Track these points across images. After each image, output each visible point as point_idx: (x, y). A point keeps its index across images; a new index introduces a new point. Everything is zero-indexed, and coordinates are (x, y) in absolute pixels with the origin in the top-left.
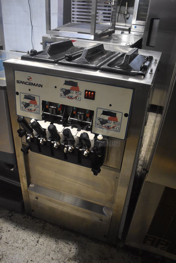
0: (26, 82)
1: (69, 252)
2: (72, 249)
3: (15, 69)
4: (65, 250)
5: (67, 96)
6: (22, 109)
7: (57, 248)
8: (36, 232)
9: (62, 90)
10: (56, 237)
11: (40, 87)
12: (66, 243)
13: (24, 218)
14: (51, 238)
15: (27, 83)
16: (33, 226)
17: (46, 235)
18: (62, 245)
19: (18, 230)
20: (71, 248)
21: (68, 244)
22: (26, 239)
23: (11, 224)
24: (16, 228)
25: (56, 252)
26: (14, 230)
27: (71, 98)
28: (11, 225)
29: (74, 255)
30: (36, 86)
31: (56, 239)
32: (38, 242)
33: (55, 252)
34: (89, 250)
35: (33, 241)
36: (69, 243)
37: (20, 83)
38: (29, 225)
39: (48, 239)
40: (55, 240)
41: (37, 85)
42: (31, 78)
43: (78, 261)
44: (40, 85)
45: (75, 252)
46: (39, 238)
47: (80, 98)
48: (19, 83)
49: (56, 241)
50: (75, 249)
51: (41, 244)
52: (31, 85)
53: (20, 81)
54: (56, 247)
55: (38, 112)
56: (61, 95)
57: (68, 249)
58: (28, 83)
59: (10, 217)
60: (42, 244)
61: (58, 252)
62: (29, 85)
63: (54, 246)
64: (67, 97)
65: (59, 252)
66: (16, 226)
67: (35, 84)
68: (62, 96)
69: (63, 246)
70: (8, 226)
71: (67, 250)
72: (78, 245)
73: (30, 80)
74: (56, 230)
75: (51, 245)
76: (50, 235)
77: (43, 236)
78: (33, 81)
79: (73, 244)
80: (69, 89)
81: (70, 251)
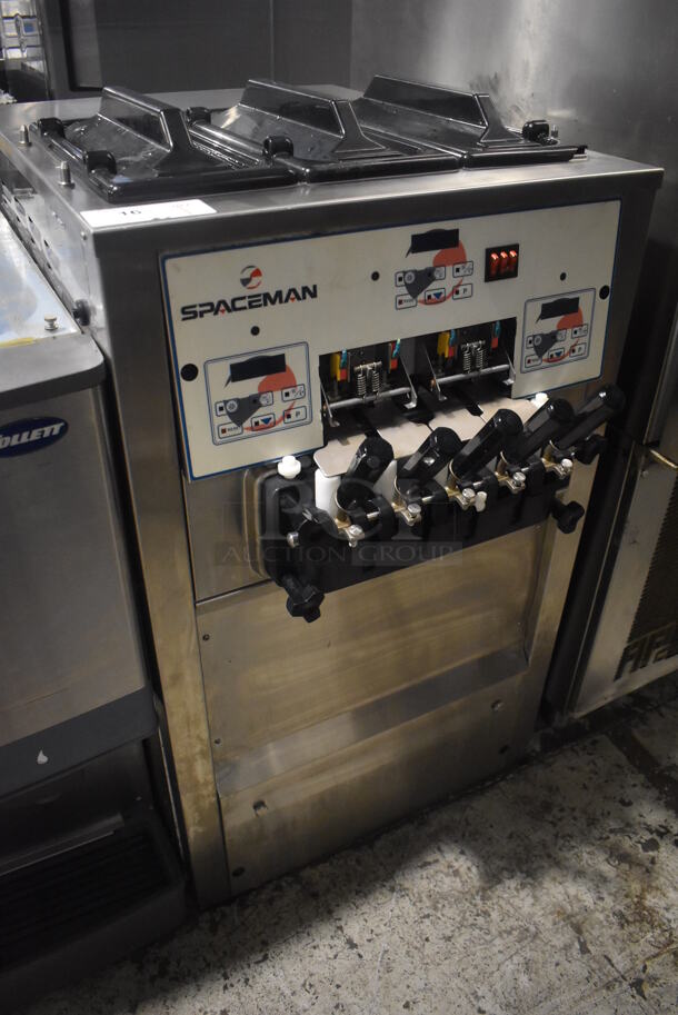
0: (234, 301)
1: (458, 880)
2: (456, 865)
3: (167, 253)
4: (445, 886)
5: (421, 297)
6: (219, 437)
7: (421, 901)
8: (310, 926)
9: (400, 279)
10: (377, 879)
11: (304, 298)
12: (421, 867)
13: (214, 930)
14: (371, 898)
15: (239, 304)
16: (275, 920)
17: (347, 901)
18: (418, 881)
19: (247, 981)
20: (450, 866)
21: (429, 863)
22: (311, 975)
23: (199, 990)
24: (232, 980)
25: (430, 911)
26: (239, 994)
27: (439, 298)
28: (203, 991)
29: (480, 874)
30: (287, 301)
31: (387, 885)
32: (352, 945)
33: (428, 916)
34: (492, 826)
35: (335, 957)
36: (430, 859)
37: (202, 314)
38: (260, 934)
39: (365, 908)
40: (384, 890)
41: (292, 295)
42: (257, 273)
43: (505, 873)
44: (305, 289)
45: (469, 864)
46: (340, 932)
47: (469, 287)
48: (195, 317)
49: (392, 890)
50: (463, 858)
51: (369, 941)
52: (260, 306)
53: (201, 305)
54: (414, 904)
55: (302, 416)
56: (400, 302)
57: (447, 875)
58: (245, 303)
59: (163, 973)
60: (369, 936)
61: (436, 909)
62: (251, 307)
63: (406, 903)
64: (425, 302)
65: (440, 906)
66: (226, 978)
67: (279, 294)
68: (404, 305)
69: (425, 882)
70: (198, 1006)
71: (447, 880)
72: (456, 842)
73: (255, 281)
74: (354, 863)
75: (397, 912)
76: (357, 893)
77: (344, 913)
78: (267, 285)
79: (439, 849)
80: (430, 264)
81: (456, 873)
